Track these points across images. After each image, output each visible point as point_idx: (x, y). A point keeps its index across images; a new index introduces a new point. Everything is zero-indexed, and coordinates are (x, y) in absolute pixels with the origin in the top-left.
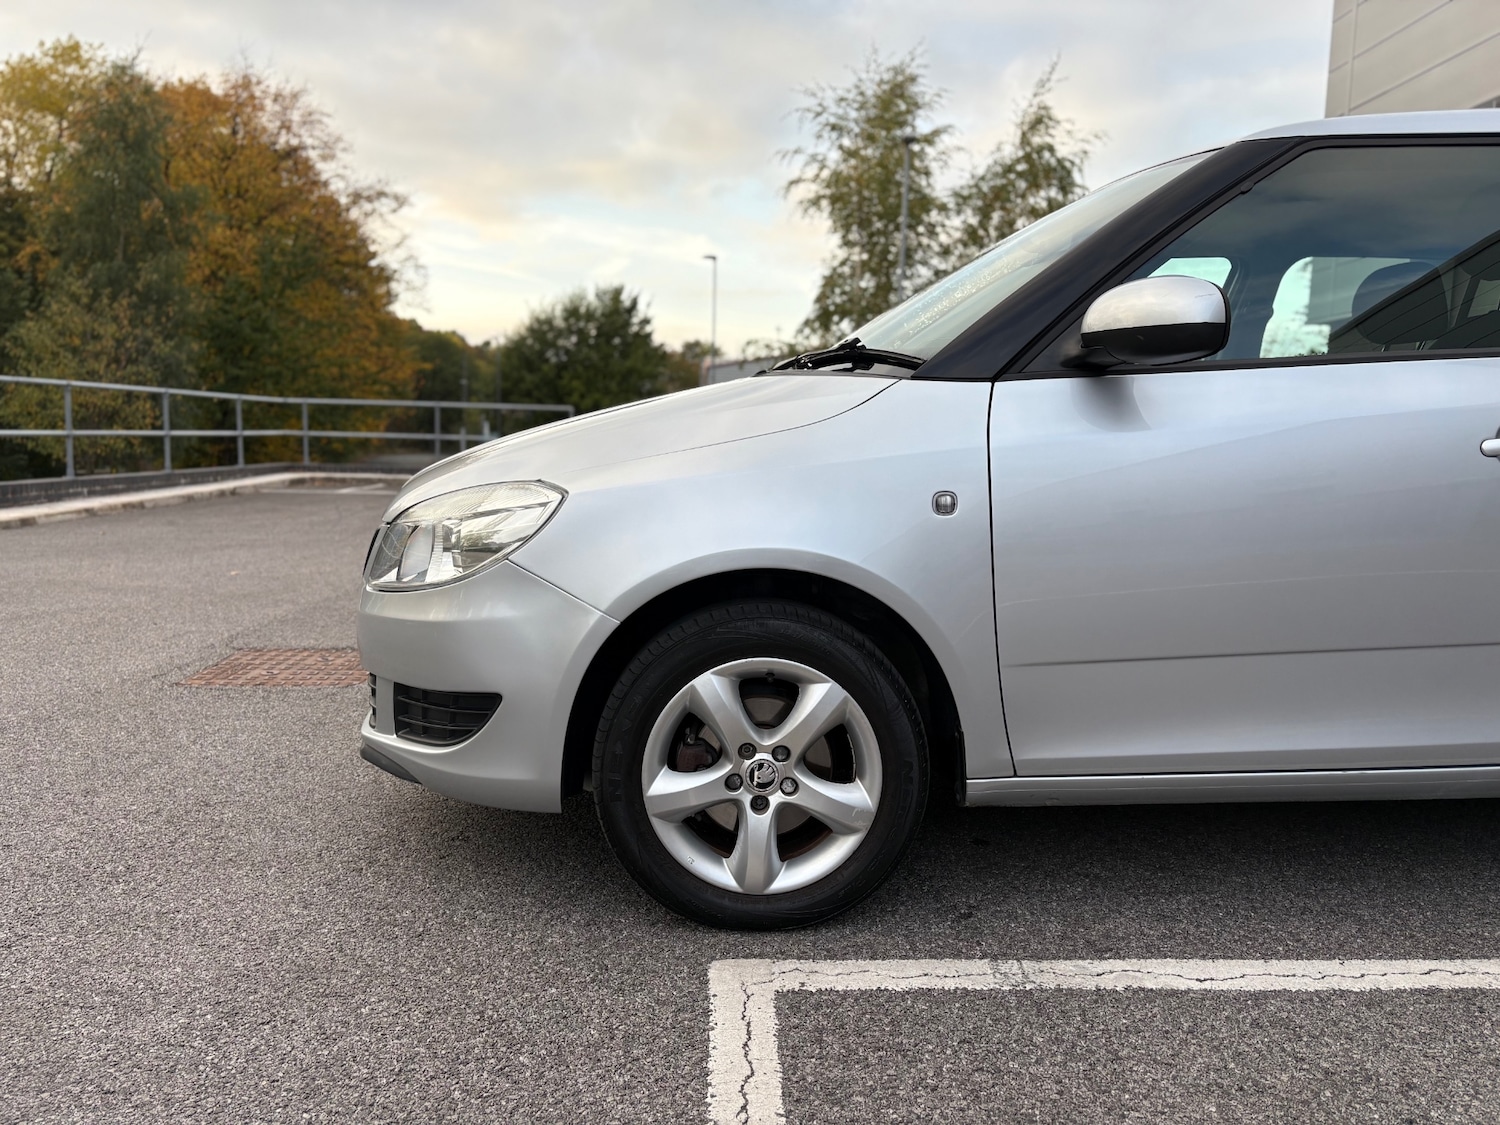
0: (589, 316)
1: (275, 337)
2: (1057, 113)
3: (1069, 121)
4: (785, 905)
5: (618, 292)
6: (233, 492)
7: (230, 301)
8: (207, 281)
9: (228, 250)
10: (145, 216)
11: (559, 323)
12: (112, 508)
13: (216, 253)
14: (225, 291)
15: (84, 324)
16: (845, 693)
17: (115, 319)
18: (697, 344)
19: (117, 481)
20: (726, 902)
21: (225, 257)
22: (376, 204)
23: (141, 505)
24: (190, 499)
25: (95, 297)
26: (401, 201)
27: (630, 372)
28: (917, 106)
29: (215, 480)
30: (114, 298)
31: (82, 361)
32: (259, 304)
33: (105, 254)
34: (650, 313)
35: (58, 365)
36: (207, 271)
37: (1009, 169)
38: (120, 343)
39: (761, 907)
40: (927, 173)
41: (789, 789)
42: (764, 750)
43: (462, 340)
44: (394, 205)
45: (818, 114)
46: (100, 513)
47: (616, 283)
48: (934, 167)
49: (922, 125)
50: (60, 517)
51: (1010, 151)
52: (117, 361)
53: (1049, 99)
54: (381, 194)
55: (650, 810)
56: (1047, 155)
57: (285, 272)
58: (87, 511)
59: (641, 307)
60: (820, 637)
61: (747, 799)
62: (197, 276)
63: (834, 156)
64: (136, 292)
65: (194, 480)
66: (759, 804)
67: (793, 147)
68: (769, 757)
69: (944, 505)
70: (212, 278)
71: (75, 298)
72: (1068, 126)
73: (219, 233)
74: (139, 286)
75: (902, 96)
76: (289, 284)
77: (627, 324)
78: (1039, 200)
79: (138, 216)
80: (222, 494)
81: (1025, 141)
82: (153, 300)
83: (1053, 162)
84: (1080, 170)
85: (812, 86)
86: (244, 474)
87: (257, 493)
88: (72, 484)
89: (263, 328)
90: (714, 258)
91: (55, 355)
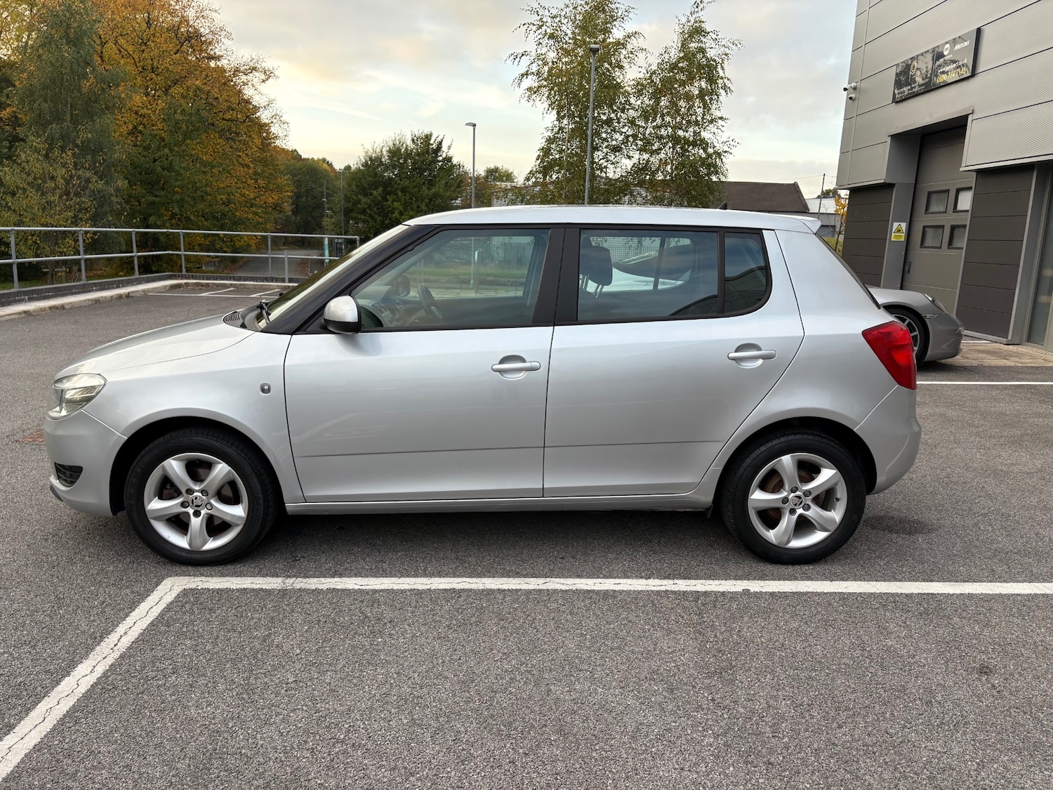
0: (408, 154)
1: (179, 174)
2: (708, 27)
3: (714, 32)
4: (209, 555)
5: (428, 137)
6: (128, 296)
7: (147, 148)
8: (131, 133)
9: (145, 111)
10: (84, 91)
11: (385, 159)
12: (42, 310)
13: (136, 113)
14: (143, 141)
15: (43, 169)
16: (230, 468)
17: (64, 165)
18: (496, 170)
19: (48, 290)
20: (184, 554)
21: (143, 116)
22: (250, 77)
23: (62, 307)
24: (97, 301)
25: (50, 149)
26: (268, 74)
27: (436, 196)
28: (613, 19)
29: (118, 287)
30: (63, 149)
31: (43, 194)
32: (166, 150)
33: (58, 118)
34: (450, 154)
35: (27, 197)
36: (130, 127)
37: (674, 67)
38: (68, 182)
39: (199, 556)
40: (621, 67)
41: (209, 508)
42: (197, 491)
43: (330, 165)
44: (263, 77)
45: (540, 27)
46: (34, 314)
47: (426, 131)
48: (625, 64)
49: (617, 34)
50: (7, 318)
51: (674, 54)
52: (67, 194)
53: (703, 15)
54: (254, 69)
55: (149, 516)
56: (699, 56)
57: (184, 127)
58: (25, 312)
59: (444, 148)
60: (216, 444)
61: (191, 511)
62: (124, 130)
63: (552, 55)
64: (77, 146)
65: (103, 287)
66: (197, 514)
67: (521, 51)
68: (200, 495)
69: (265, 390)
70: (134, 132)
71: (37, 151)
72: (714, 36)
73: (138, 99)
74: (79, 142)
75: (604, 11)
76: (186, 136)
77: (435, 161)
78: (692, 89)
79: (79, 90)
80: (120, 297)
81: (684, 45)
82: (91, 150)
83: (704, 61)
84: (723, 68)
85: (536, 6)
86: (139, 282)
87: (145, 296)
88: (18, 293)
89: (169, 168)
90: (474, 125)
91: (24, 190)
